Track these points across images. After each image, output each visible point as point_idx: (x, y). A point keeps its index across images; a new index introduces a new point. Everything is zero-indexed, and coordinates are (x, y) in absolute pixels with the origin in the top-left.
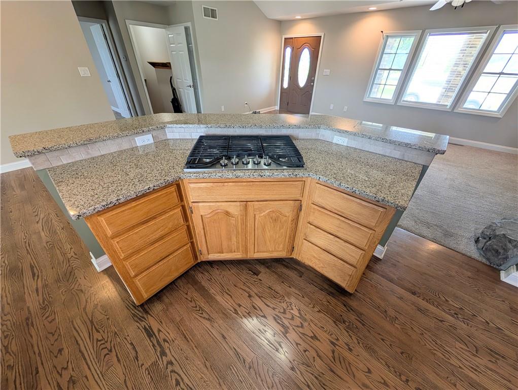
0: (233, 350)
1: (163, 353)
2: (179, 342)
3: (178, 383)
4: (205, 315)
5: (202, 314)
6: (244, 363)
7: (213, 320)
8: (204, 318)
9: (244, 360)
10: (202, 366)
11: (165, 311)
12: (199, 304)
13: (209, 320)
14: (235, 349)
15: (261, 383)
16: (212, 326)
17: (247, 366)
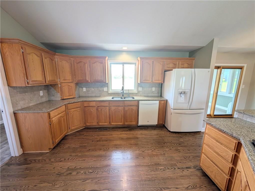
0: (170, 188)
1: (179, 168)
2: (181, 174)
3: (168, 168)
4: (190, 188)
5: (191, 187)
6: (164, 189)
7: (187, 189)
8: (189, 186)
9: (165, 189)
10: (170, 176)
11: (197, 175)
12: (198, 189)
13: (187, 188)
14: (170, 189)
15: (155, 189)
16: (183, 187)
17: (162, 189)
